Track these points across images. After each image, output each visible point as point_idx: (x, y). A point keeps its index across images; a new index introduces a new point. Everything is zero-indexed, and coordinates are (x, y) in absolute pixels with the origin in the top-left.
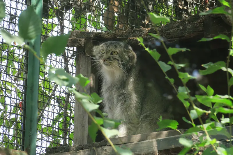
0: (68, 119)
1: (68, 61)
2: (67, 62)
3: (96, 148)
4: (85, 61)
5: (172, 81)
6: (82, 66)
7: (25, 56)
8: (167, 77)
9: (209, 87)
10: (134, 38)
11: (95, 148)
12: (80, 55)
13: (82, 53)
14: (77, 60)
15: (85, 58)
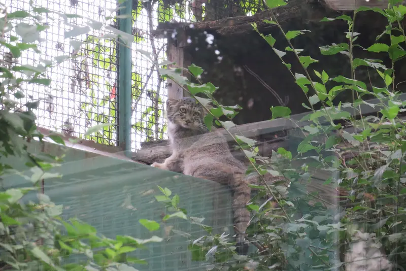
4: (177, 53)
5: (289, 66)
6: (174, 58)
7: (116, 49)
8: (283, 63)
9: (324, 72)
12: (171, 47)
13: (174, 44)
14: (168, 52)
15: (177, 50)
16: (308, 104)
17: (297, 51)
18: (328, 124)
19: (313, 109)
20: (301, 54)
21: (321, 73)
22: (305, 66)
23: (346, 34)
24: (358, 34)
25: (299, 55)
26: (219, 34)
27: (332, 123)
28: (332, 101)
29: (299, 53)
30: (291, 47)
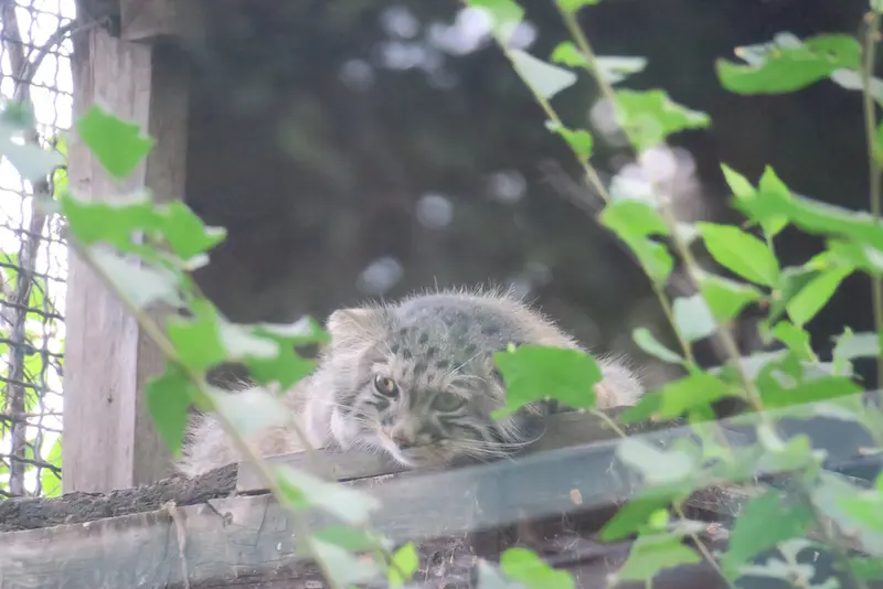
0: (32, 364)
1: (33, 68)
2: (26, 73)
3: (177, 506)
4: (121, 65)
5: (581, 141)
8: (554, 125)
9: (770, 178)
11: (171, 506)
12: (92, 35)
13: (105, 26)
14: (80, 59)
15: (120, 51)
17: (609, 68)
19: (690, 363)
20: (632, 83)
21: (754, 179)
25: (617, 86)
28: (808, 327)
29: (617, 78)
30: (579, 48)
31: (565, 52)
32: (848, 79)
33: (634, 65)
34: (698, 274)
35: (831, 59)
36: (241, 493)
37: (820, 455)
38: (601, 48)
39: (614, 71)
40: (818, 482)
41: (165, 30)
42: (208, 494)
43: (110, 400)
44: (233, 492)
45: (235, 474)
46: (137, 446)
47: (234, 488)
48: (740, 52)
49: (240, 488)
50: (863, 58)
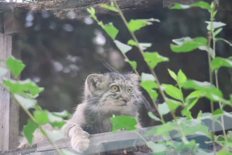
4: (4, 41)
8: (127, 60)
10: (68, 9)
15: (4, 37)
16: (156, 113)
17: (142, 46)
18: (179, 140)
19: (162, 121)
20: (148, 50)
22: (152, 65)
23: (207, 24)
24: (223, 24)
25: (145, 51)
26: (57, 17)
27: (184, 139)
28: (190, 110)
29: (145, 49)
30: (134, 40)
31: (131, 42)
32: (203, 48)
33: (149, 45)
34: (166, 99)
35: (199, 43)
36: (38, 151)
37: (198, 145)
38: (141, 41)
39: (144, 47)
40: (197, 151)
41: (16, 31)
42: (29, 152)
43: (2, 127)
44: (36, 151)
45: (36, 147)
46: (10, 139)
47: (36, 150)
48: (174, 41)
49: (38, 150)
50: (207, 43)
